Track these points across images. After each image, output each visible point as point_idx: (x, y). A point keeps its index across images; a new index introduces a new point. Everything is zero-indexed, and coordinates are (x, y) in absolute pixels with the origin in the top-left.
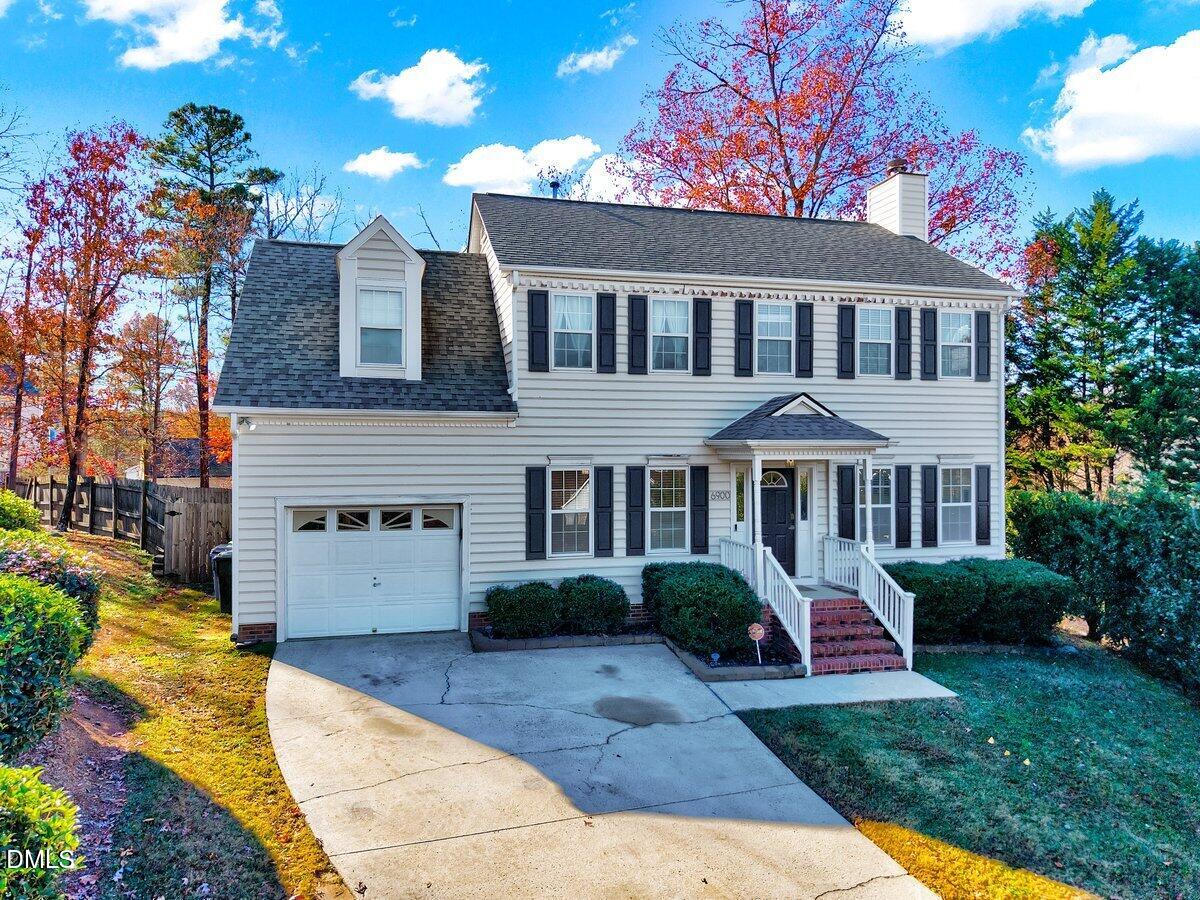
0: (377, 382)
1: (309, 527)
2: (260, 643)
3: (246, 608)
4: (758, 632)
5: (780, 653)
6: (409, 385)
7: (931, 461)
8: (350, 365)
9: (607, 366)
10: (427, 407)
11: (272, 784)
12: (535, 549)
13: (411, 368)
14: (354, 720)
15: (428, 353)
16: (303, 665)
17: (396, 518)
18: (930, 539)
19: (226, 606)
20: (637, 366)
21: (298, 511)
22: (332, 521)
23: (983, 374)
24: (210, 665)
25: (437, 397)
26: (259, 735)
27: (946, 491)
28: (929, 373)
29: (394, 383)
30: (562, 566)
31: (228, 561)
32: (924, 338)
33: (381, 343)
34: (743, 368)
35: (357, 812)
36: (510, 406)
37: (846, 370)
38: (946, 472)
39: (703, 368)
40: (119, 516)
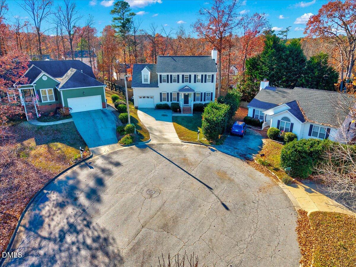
0: (146, 84)
1: (140, 98)
2: (137, 108)
3: (136, 104)
4: (178, 110)
5: (180, 112)
6: (149, 84)
7: (205, 92)
8: (143, 82)
9: (168, 82)
10: (150, 87)
11: (138, 117)
12: (161, 101)
13: (149, 83)
14: (143, 114)
15: (150, 81)
16: (141, 110)
17: (148, 97)
18: (205, 101)
19: (134, 104)
20: (171, 82)
21: (139, 96)
22: (142, 97)
23: (212, 82)
24: (133, 110)
25: (151, 86)
26: (137, 115)
27: (207, 95)
28: (205, 82)
29: (147, 84)
30: (163, 102)
31: (133, 99)
32: (205, 78)
33: (146, 80)
34: (183, 82)
35: (143, 119)
36: (158, 87)
37: (195, 82)
38: (207, 93)
39: (178, 82)
40: (119, 90)
